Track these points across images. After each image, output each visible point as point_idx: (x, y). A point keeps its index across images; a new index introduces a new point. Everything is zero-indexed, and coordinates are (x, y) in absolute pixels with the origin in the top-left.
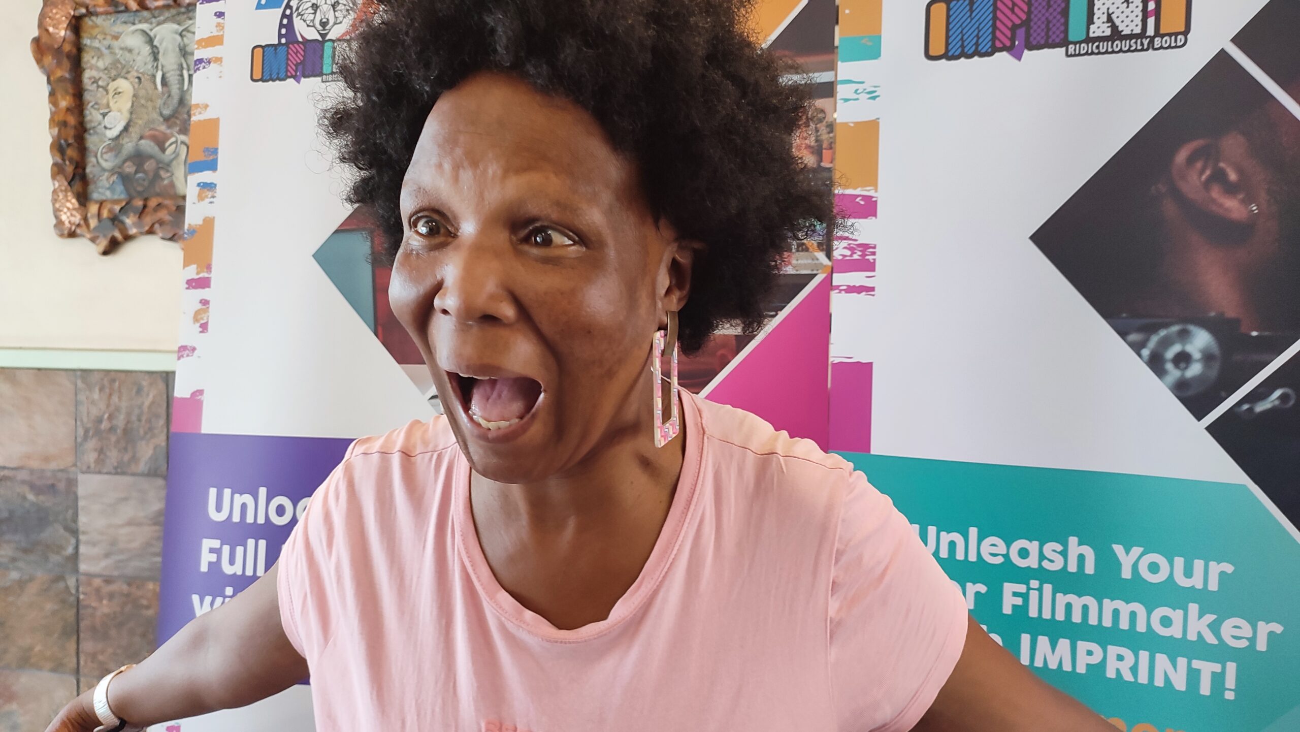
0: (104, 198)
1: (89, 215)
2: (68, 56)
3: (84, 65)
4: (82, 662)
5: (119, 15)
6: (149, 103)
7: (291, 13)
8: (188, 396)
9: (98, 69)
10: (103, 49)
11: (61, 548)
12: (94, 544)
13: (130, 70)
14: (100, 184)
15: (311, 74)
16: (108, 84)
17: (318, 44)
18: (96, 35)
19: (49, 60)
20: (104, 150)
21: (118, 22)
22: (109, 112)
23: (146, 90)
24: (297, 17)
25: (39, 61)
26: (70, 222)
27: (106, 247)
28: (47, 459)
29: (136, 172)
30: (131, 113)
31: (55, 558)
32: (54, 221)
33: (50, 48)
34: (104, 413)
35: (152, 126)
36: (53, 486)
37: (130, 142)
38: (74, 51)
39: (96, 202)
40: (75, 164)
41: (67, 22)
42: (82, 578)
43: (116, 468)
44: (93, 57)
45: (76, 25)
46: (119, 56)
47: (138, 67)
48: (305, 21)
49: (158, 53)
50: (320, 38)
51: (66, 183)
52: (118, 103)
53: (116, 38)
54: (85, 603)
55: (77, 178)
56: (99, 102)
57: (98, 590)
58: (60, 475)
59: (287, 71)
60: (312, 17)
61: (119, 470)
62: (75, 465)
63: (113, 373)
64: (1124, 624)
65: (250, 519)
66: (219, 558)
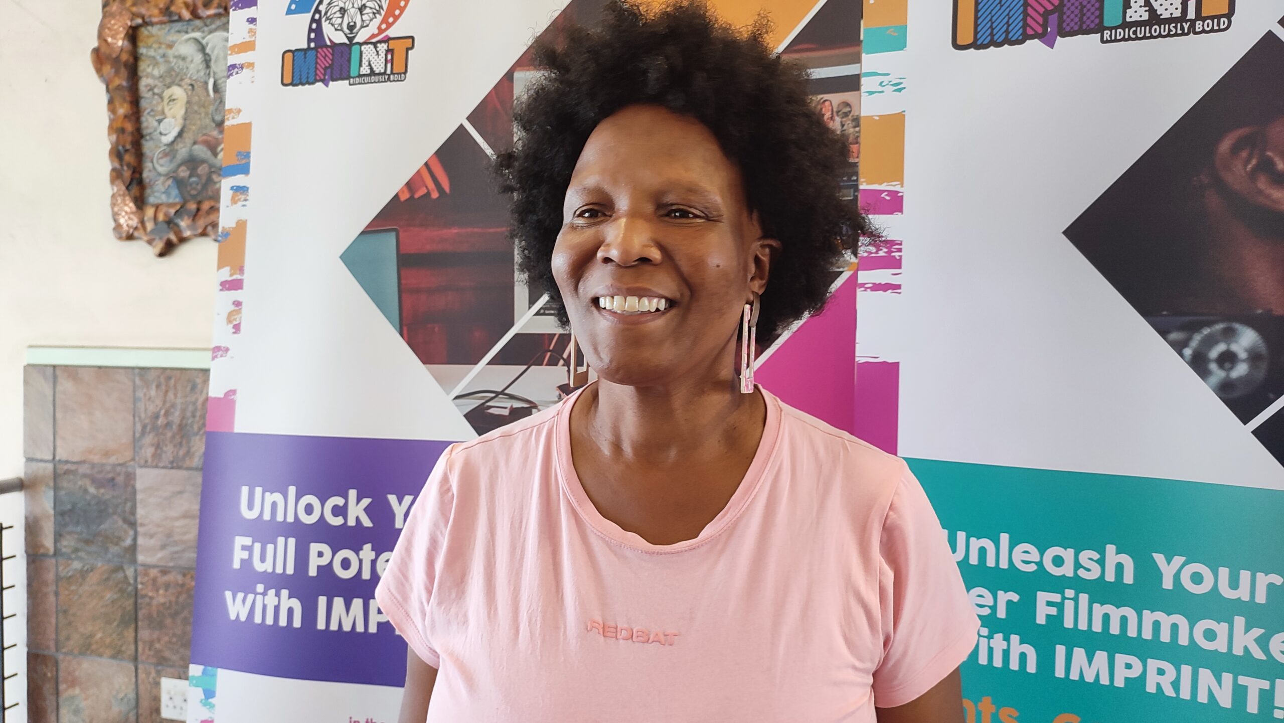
0: (159, 201)
1: (146, 218)
2: (126, 65)
3: (140, 74)
4: (140, 650)
5: (174, 25)
6: (202, 110)
7: (320, 17)
8: (222, 396)
9: (153, 77)
10: (158, 57)
11: (120, 539)
12: (151, 536)
13: (184, 77)
14: (156, 188)
15: (339, 77)
16: (163, 92)
17: (346, 48)
18: (152, 44)
19: (108, 69)
20: (160, 156)
21: (173, 31)
22: (164, 118)
23: (199, 96)
24: (325, 21)
25: (99, 70)
26: (128, 225)
27: (162, 249)
28: (107, 454)
29: (190, 176)
30: (185, 119)
31: (114, 549)
32: (113, 225)
33: (108, 57)
34: (161, 409)
35: (205, 132)
36: (113, 479)
37: (184, 147)
38: (131, 60)
39: (153, 205)
40: (132, 169)
41: (125, 32)
42: (140, 569)
43: (172, 462)
44: (149, 66)
45: (133, 35)
46: (173, 64)
47: (191, 75)
48: (333, 25)
49: (210, 60)
50: (347, 42)
51: (124, 188)
52: (172, 110)
53: (170, 46)
54: (143, 592)
55: (135, 182)
56: (155, 109)
57: (154, 580)
58: (119, 469)
59: (316, 74)
60: (339, 21)
61: (175, 465)
62: (133, 459)
63: (169, 371)
64: (1165, 637)
65: (280, 518)
66: (251, 555)
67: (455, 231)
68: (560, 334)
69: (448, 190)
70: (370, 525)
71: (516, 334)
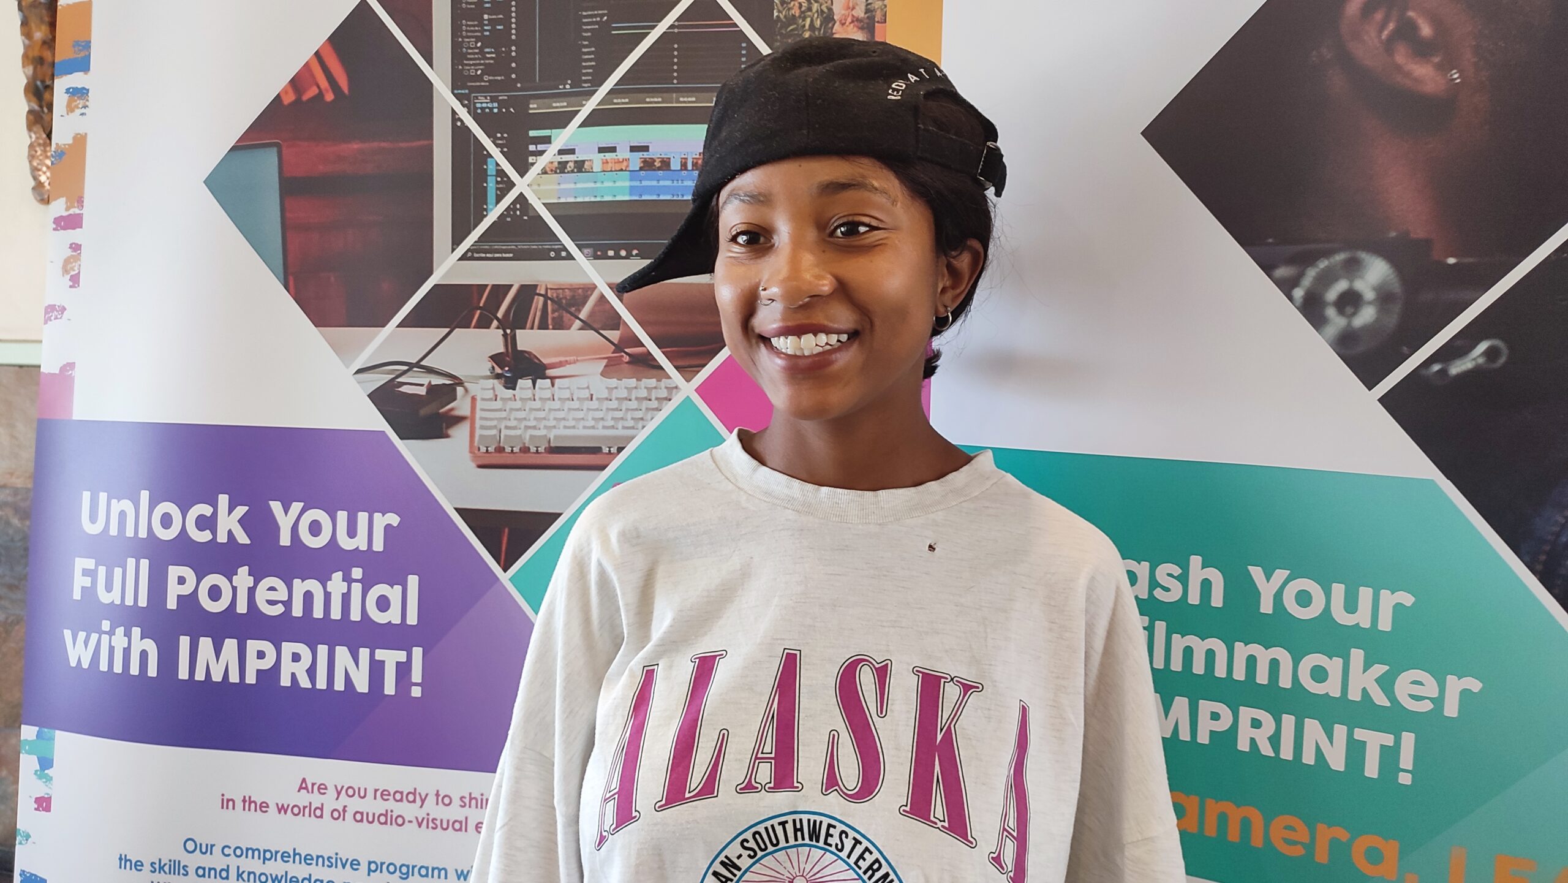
8: (57, 372)
32: (32, 183)
51: (44, 136)
64: (1262, 677)
65: (130, 533)
66: (94, 582)
67: (356, 146)
68: (493, 285)
69: (346, 90)
70: (248, 542)
71: (435, 285)
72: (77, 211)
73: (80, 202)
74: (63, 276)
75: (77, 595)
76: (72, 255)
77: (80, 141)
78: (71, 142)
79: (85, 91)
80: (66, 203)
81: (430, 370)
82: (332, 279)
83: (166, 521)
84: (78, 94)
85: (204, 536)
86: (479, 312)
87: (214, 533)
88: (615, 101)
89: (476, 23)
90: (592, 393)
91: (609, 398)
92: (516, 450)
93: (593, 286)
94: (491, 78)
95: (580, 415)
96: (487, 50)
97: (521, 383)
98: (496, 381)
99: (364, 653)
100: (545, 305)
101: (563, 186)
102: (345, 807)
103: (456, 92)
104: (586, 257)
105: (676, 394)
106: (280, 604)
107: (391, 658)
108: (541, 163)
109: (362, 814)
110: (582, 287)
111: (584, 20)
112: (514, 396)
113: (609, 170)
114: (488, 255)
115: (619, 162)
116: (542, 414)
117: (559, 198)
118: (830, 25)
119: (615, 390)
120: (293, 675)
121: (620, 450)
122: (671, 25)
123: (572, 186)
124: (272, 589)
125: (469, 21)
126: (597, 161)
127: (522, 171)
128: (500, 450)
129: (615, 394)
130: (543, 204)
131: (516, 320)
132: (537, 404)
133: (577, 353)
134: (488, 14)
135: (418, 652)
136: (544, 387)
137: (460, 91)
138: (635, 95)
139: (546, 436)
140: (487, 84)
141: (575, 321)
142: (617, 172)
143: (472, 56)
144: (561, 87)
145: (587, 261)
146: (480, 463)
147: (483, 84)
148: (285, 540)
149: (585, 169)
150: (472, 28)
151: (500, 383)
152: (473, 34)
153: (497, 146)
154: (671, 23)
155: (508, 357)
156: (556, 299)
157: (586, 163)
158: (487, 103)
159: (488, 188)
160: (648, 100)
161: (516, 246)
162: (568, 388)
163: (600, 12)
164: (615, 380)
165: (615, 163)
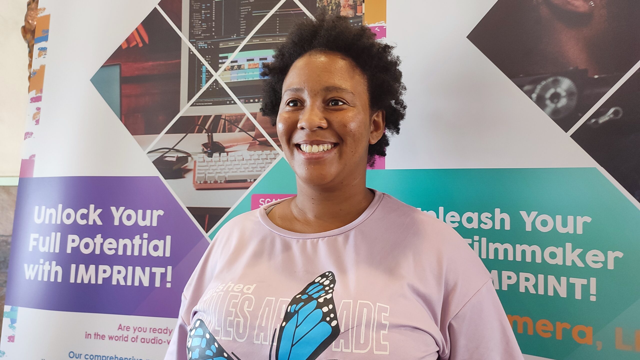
8: (28, 158)
19: (28, 35)
25: (24, 37)
33: (29, 30)
64: (529, 259)
65: (53, 222)
66: (38, 243)
67: (150, 64)
68: (204, 116)
69: (147, 43)
70: (101, 223)
71: (181, 117)
72: (40, 95)
73: (41, 91)
74: (33, 120)
75: (31, 249)
76: (37, 113)
77: (43, 67)
78: (38, 68)
79: (45, 49)
80: (36, 92)
81: (178, 151)
82: (140, 116)
83: (68, 216)
84: (43, 50)
85: (83, 222)
86: (198, 127)
87: (88, 221)
88: (254, 41)
89: (199, 14)
90: (243, 157)
91: (251, 159)
92: (212, 182)
93: (244, 114)
94: (205, 35)
95: (239, 167)
96: (203, 24)
97: (215, 155)
98: (204, 154)
99: (147, 269)
100: (225, 123)
101: (233, 75)
102: (137, 336)
103: (191, 41)
104: (242, 103)
105: (278, 156)
106: (113, 250)
107: (158, 271)
108: (224, 67)
109: (144, 339)
110: (240, 115)
111: (242, 11)
112: (212, 160)
113: (251, 68)
114: (202, 104)
115: (255, 65)
116: (223, 167)
117: (231, 80)
118: (339, 8)
119: (253, 156)
120: (118, 280)
121: (255, 180)
122: (276, 11)
123: (236, 75)
124: (110, 243)
125: (197, 13)
126: (246, 65)
127: (216, 71)
128: (206, 182)
129: (253, 157)
130: (225, 83)
131: (213, 129)
132: (221, 163)
133: (237, 142)
134: (204, 10)
135: (170, 268)
136: (224, 156)
137: (192, 41)
138: (261, 38)
139: (224, 176)
140: (203, 37)
141: (237, 129)
142: (254, 69)
143: (197, 27)
144: (232, 37)
145: (242, 105)
146: (198, 188)
147: (201, 37)
148: (116, 223)
149: (242, 68)
150: (197, 16)
151: (206, 155)
152: (198, 19)
153: (207, 61)
154: (276, 10)
155: (210, 144)
156: (229, 120)
157: (242, 66)
158: (203, 44)
159: (203, 78)
160: (267, 40)
161: (213, 100)
162: (234, 156)
163: (248, 7)
164: (253, 152)
165: (254, 65)
